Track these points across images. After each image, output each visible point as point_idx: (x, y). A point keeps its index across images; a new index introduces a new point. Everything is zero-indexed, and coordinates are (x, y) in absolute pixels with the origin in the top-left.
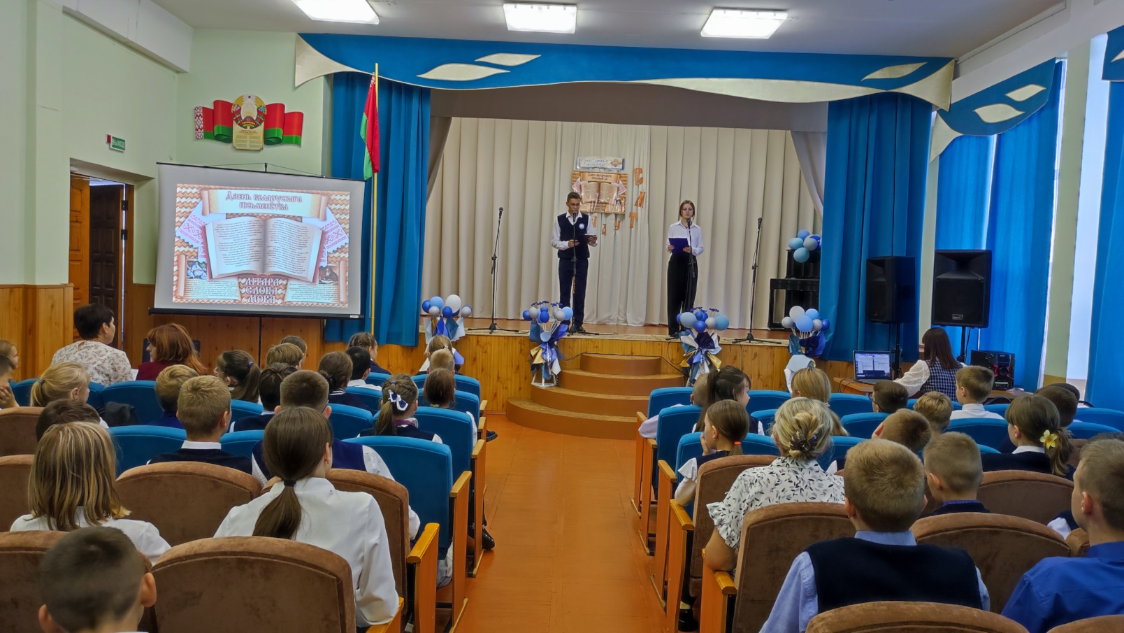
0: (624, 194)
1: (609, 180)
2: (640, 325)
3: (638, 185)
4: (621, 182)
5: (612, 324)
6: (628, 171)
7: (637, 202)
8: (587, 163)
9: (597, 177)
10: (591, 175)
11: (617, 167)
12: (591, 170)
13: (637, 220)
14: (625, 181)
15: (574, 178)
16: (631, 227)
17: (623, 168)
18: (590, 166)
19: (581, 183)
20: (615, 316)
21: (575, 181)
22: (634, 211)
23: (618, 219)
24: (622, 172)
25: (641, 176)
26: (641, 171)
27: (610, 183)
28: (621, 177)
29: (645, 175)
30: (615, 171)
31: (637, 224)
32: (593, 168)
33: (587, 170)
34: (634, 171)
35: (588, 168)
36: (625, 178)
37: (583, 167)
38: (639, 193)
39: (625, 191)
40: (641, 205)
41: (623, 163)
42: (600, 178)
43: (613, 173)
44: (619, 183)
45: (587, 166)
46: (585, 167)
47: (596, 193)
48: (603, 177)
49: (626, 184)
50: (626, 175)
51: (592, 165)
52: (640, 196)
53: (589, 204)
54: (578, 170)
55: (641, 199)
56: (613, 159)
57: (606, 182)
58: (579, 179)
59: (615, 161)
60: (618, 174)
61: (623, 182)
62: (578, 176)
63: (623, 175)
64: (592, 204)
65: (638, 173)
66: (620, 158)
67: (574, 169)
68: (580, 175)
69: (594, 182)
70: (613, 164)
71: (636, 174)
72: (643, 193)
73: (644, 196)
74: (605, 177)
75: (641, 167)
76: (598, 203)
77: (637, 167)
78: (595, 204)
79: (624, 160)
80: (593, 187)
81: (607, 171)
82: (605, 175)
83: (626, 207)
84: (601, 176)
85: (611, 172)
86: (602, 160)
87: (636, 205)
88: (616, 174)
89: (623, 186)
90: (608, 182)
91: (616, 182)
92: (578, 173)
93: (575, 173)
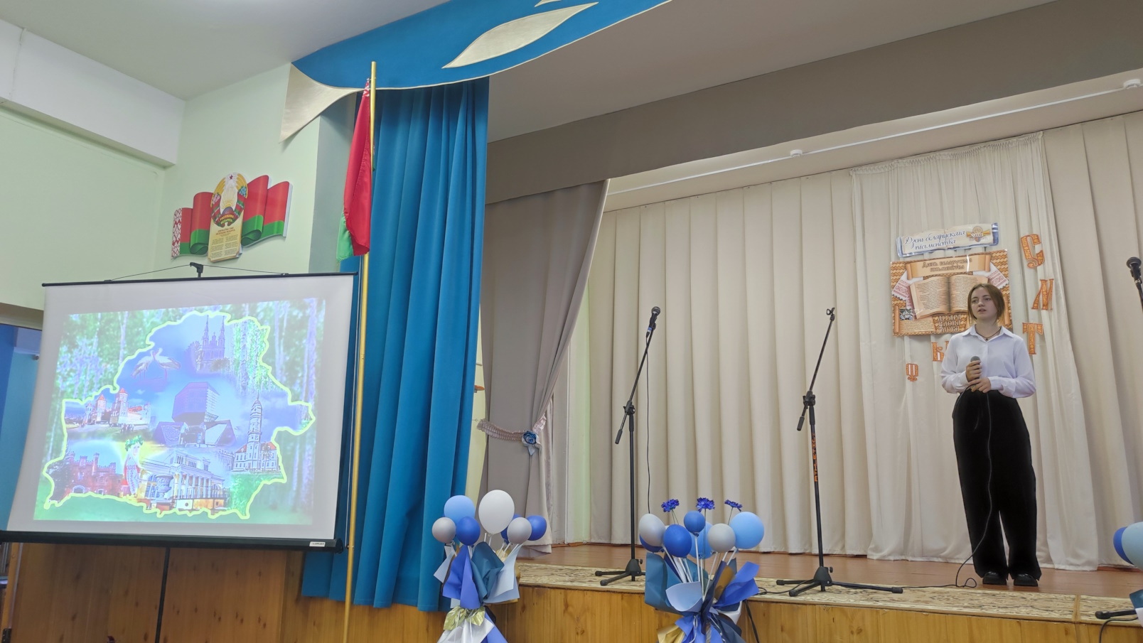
1: (968, 268)
2: (1087, 568)
3: (1035, 268)
4: (994, 268)
6: (1008, 244)
7: (1036, 302)
8: (916, 244)
9: (941, 267)
10: (931, 264)
11: (983, 241)
12: (927, 256)
13: (1043, 337)
14: (1005, 264)
15: (894, 275)
17: (996, 241)
18: (924, 249)
19: (910, 282)
21: (897, 281)
22: (1033, 320)
24: (995, 249)
25: (1038, 249)
26: (1037, 239)
27: (971, 273)
28: (992, 256)
29: (1047, 246)
30: (980, 250)
31: (1043, 348)
32: (932, 252)
33: (920, 258)
34: (1021, 242)
35: (921, 254)
36: (1002, 260)
37: (910, 253)
38: (1040, 283)
39: (1007, 282)
40: (1047, 306)
41: (995, 231)
42: (948, 267)
43: (976, 254)
44: (990, 270)
45: (918, 250)
46: (913, 251)
47: (943, 297)
48: (955, 265)
49: (1006, 270)
50: (1005, 253)
51: (928, 246)
52: (1042, 288)
53: (931, 319)
54: (901, 260)
55: (1045, 293)
56: (970, 228)
57: (961, 273)
58: (905, 275)
59: (976, 230)
60: (986, 254)
61: (999, 267)
62: (901, 271)
63: (998, 254)
64: (936, 318)
65: (1030, 245)
66: (984, 221)
67: (893, 259)
68: (906, 268)
69: (936, 275)
70: (972, 237)
71: (1026, 248)
72: (1049, 282)
73: (1051, 288)
74: (959, 264)
75: (1035, 233)
76: (949, 315)
77: (1027, 234)
78: (944, 318)
79: (996, 224)
80: (936, 287)
81: (960, 252)
82: (959, 261)
83: (1012, 315)
84: (949, 263)
85: (971, 252)
86: (949, 234)
87: (1036, 306)
88: (982, 254)
89: (999, 274)
90: (965, 273)
91: (985, 270)
92: (901, 265)
93: (895, 265)
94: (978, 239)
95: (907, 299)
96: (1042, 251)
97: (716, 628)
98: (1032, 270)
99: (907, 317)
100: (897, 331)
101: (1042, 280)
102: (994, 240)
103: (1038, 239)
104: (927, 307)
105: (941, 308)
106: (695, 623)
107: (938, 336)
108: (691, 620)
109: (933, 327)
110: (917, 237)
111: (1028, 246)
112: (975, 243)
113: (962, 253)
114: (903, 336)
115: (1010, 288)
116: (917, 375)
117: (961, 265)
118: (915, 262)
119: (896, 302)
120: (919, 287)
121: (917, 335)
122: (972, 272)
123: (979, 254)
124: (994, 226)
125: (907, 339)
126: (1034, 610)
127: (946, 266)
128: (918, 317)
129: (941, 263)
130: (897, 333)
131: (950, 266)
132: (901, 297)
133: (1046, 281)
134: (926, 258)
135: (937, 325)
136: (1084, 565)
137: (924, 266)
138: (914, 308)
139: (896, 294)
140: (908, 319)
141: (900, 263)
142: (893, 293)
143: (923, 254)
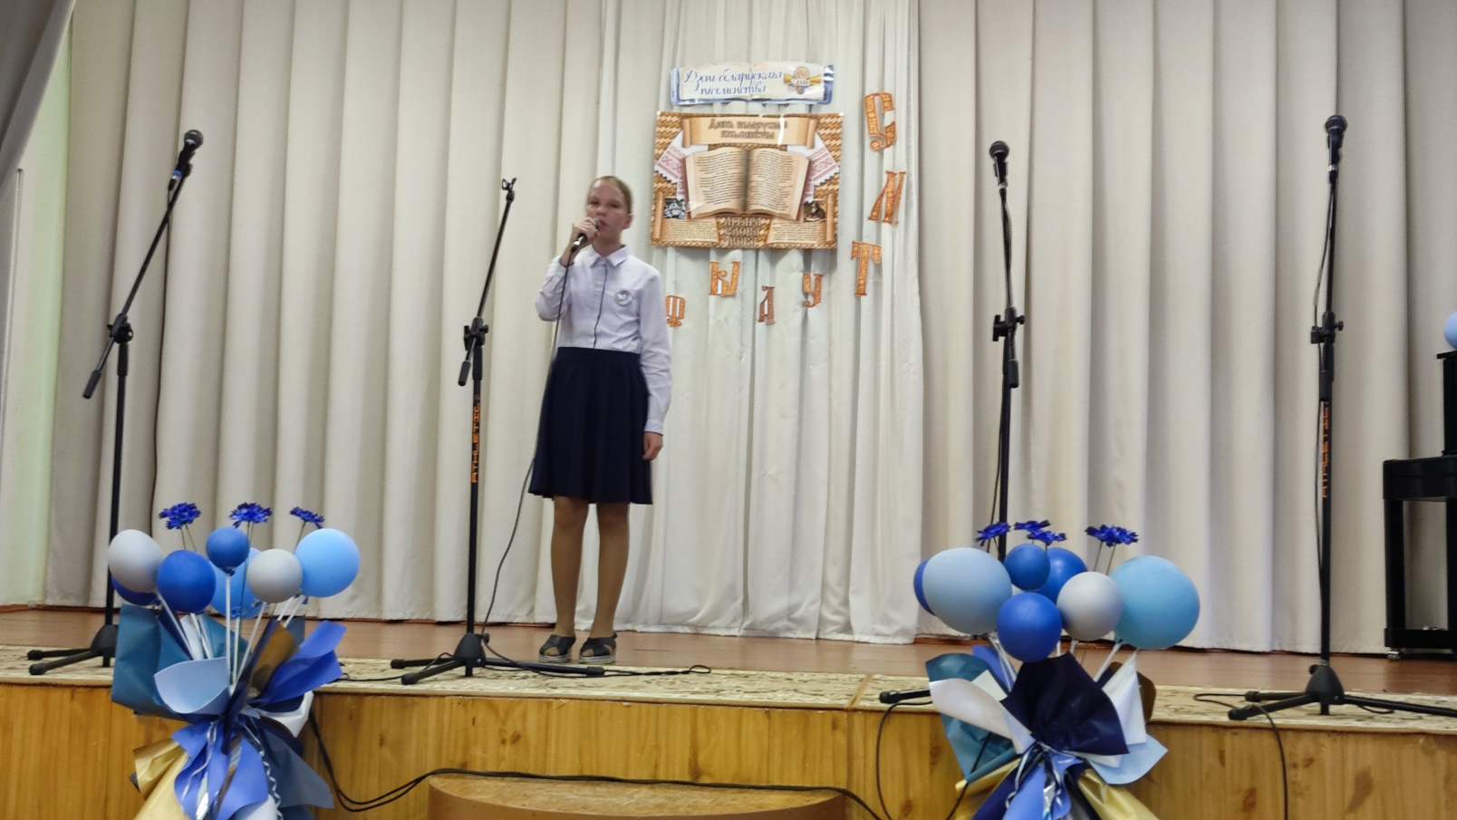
0: (832, 181)
1: (780, 137)
2: (899, 640)
3: (881, 151)
4: (819, 144)
5: (800, 634)
6: (845, 106)
7: (877, 208)
8: (703, 85)
9: (738, 131)
10: (722, 124)
11: (807, 94)
12: (717, 109)
13: (879, 267)
14: (837, 138)
15: (662, 135)
16: (860, 292)
17: (827, 97)
18: (714, 96)
19: (687, 152)
20: (809, 606)
21: (665, 146)
22: (869, 237)
23: (815, 269)
24: (824, 110)
25: (888, 118)
26: (888, 102)
27: (784, 148)
28: (819, 122)
29: (901, 116)
30: (801, 108)
31: (878, 285)
32: (726, 102)
33: (706, 110)
34: (864, 103)
35: (709, 103)
36: (833, 131)
37: (692, 100)
38: (885, 177)
39: (836, 170)
40: (891, 216)
41: (828, 78)
42: (749, 133)
43: (794, 116)
44: (813, 146)
45: (705, 96)
46: (697, 96)
47: (737, 184)
48: (761, 130)
49: (838, 148)
50: (839, 120)
51: (721, 90)
52: (886, 186)
53: (713, 221)
54: (676, 110)
55: (890, 195)
56: (791, 68)
57: (769, 146)
58: (680, 137)
59: (798, 74)
60: (811, 117)
61: (828, 142)
62: (674, 130)
63: (828, 120)
64: (722, 220)
65: (877, 109)
66: (813, 59)
67: (663, 107)
68: (681, 126)
69: (729, 145)
70: (792, 85)
71: (872, 115)
72: (898, 177)
73: (900, 187)
74: (768, 130)
75: (887, 90)
76: (743, 216)
77: (876, 91)
78: (734, 221)
79: (831, 67)
80: (727, 165)
81: (772, 110)
82: (766, 124)
83: (839, 226)
84: (753, 126)
85: (788, 111)
86: (756, 72)
87: (875, 216)
88: (805, 116)
89: (826, 155)
90: (775, 147)
91: (805, 144)
92: (675, 119)
93: (663, 118)
94: (801, 90)
95: (678, 181)
96: (893, 124)
97: (253, 743)
98: (877, 154)
99: (675, 213)
100: (657, 236)
101: (888, 173)
102: (825, 95)
103: (891, 101)
104: (709, 199)
105: (731, 204)
106: (211, 735)
107: (723, 251)
108: (204, 731)
109: (716, 235)
110: (705, 72)
111: (874, 112)
112: (795, 94)
113: (773, 111)
114: (666, 246)
115: (839, 181)
116: (682, 317)
117: (770, 131)
118: (698, 116)
119: (660, 185)
120: (700, 161)
121: (688, 247)
122: (786, 146)
123: (799, 116)
124: (828, 71)
125: (671, 253)
126: (797, 694)
127: (747, 130)
128: (693, 216)
129: (740, 125)
130: (657, 240)
131: (753, 130)
132: (670, 177)
133: (895, 174)
134: (716, 112)
135: (722, 232)
136: (896, 635)
137: (711, 126)
138: (687, 199)
139: (661, 171)
140: (677, 217)
141: (673, 115)
142: (657, 168)
143: (711, 104)
